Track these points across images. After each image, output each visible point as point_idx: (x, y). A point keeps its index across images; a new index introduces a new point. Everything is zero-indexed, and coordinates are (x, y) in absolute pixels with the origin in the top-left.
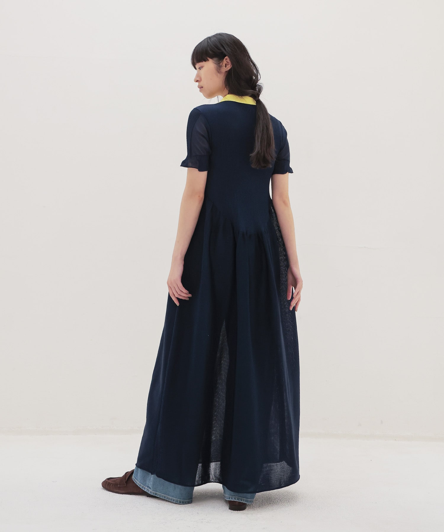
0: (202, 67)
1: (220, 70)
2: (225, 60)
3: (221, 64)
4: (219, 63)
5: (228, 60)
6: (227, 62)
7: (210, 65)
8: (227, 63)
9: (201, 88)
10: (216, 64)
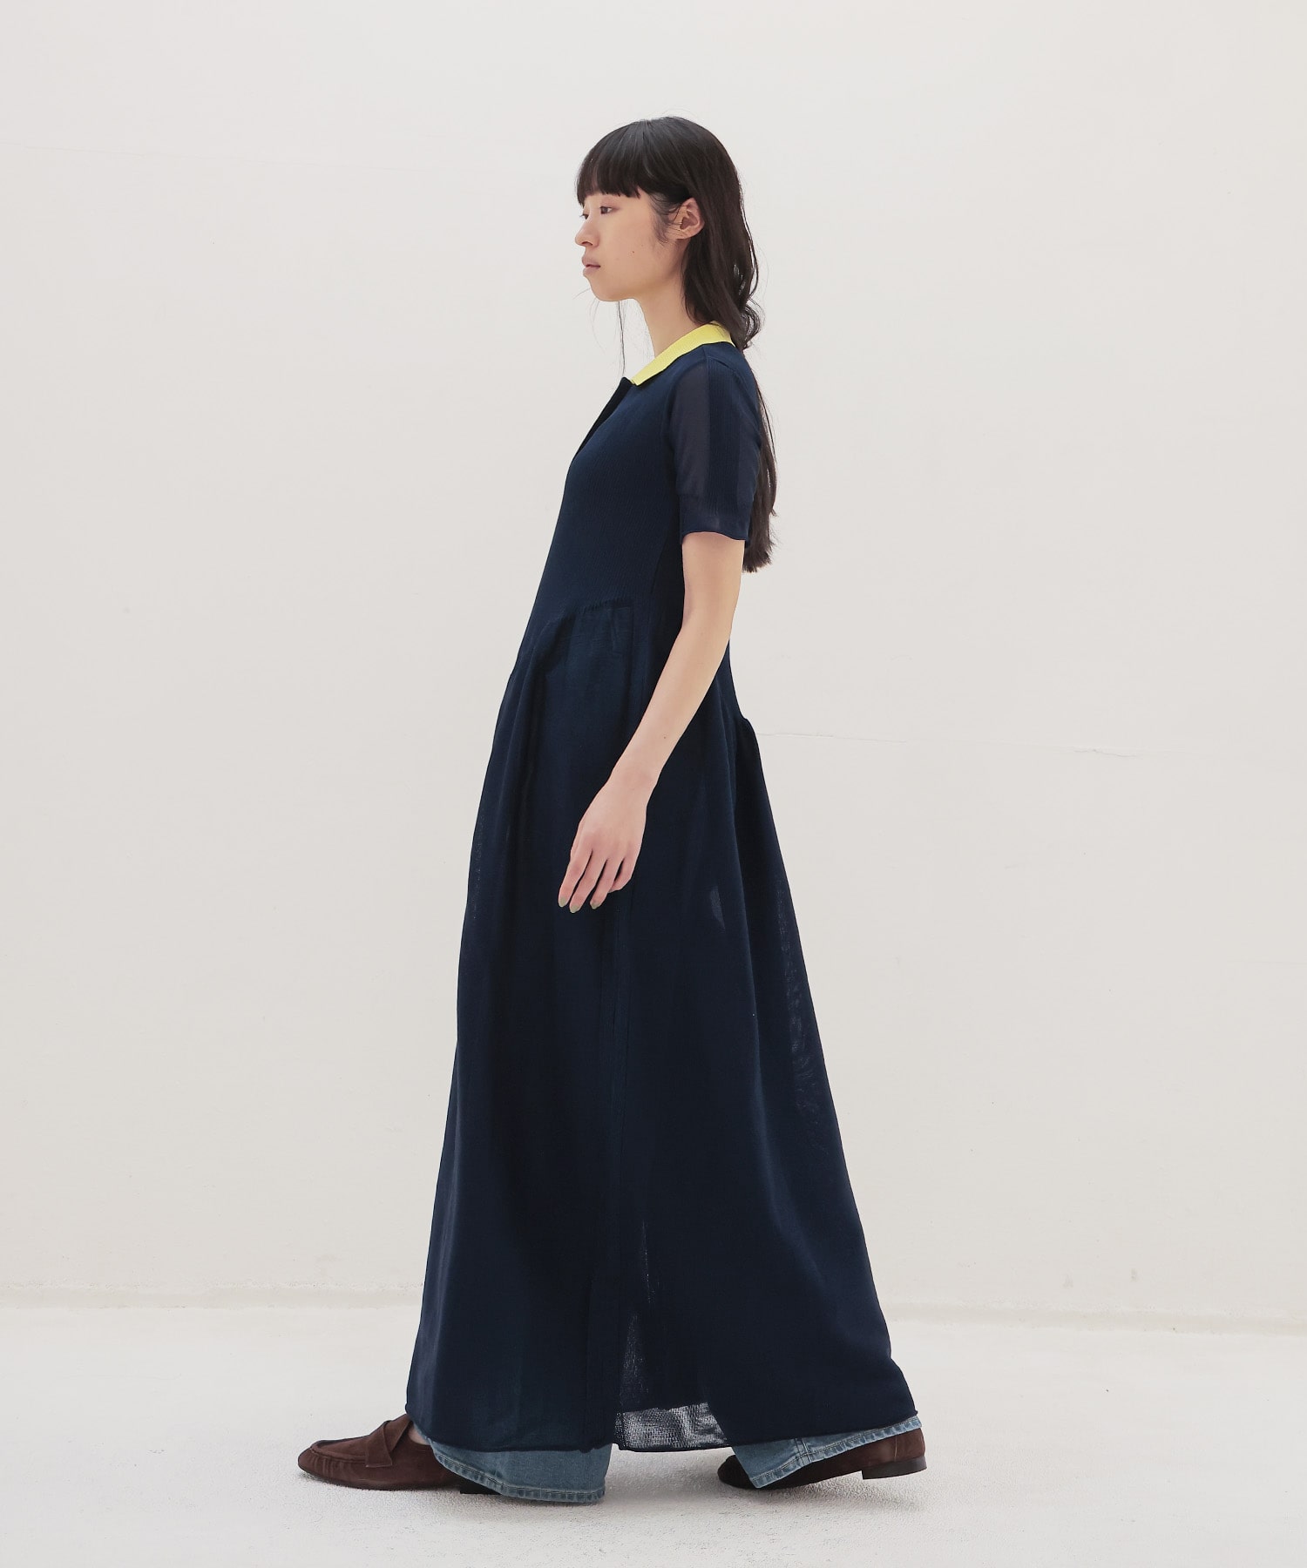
0: (615, 209)
1: (664, 231)
2: (683, 209)
3: (671, 217)
4: (667, 213)
5: (695, 211)
6: (689, 214)
7: (638, 210)
8: (688, 217)
9: (592, 266)
10: (657, 212)
